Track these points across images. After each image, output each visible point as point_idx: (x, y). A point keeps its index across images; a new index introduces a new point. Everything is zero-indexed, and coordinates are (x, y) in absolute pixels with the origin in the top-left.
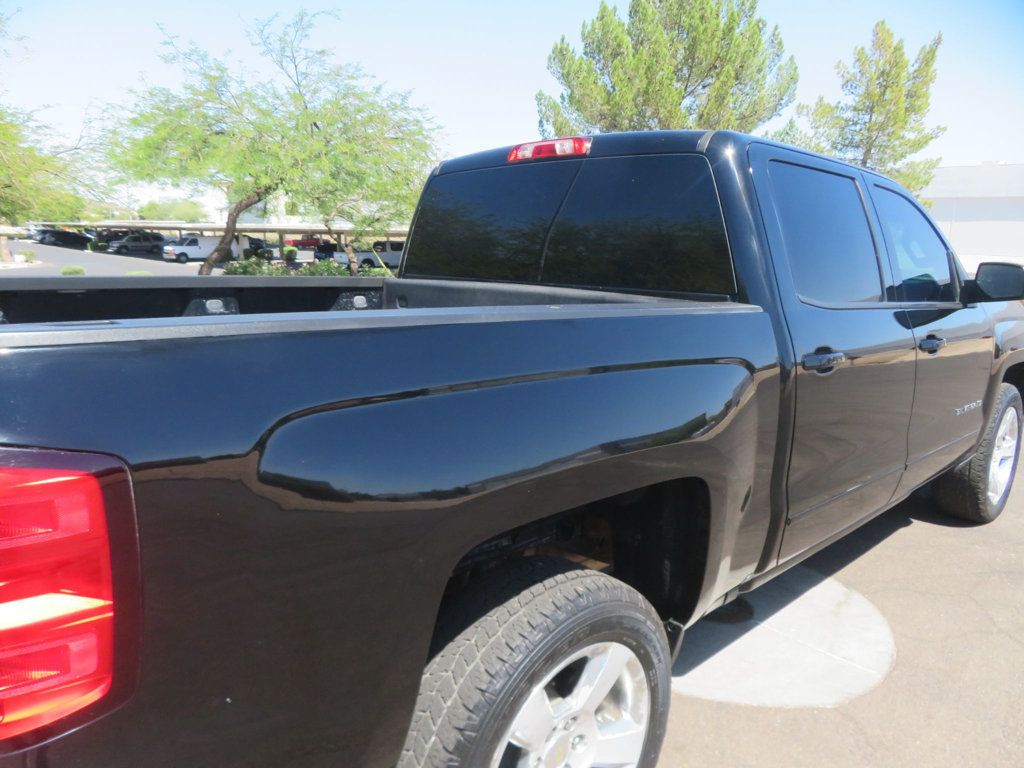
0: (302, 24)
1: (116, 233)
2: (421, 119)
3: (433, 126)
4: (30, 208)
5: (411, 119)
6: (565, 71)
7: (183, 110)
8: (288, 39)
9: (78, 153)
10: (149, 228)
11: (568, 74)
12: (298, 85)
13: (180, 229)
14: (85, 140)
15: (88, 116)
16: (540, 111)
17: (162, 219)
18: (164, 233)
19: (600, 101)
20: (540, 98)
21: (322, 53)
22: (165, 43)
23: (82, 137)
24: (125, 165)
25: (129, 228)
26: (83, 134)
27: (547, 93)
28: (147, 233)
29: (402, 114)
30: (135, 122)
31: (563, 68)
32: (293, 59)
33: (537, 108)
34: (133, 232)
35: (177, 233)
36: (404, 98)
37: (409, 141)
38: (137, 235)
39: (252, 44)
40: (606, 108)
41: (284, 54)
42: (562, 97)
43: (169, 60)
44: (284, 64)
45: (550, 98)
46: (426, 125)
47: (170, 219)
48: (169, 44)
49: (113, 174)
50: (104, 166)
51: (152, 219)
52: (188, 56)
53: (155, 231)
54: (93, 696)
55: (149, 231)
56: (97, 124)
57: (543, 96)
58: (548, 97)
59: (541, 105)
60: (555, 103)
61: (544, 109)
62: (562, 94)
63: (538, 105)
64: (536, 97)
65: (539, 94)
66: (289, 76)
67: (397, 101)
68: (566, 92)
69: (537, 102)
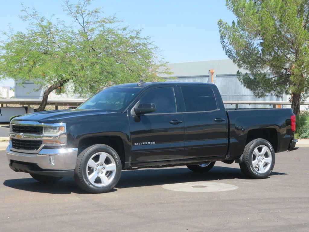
2: (146, 43)
3: (153, 47)
5: (141, 43)
6: (235, 8)
8: (80, 6)
11: (237, 10)
12: (84, 28)
16: (220, 31)
19: (256, 25)
20: (220, 23)
21: (97, 12)
22: (22, 11)
27: (224, 21)
29: (136, 41)
31: (234, 6)
32: (82, 15)
33: (218, 29)
36: (138, 33)
37: (140, 54)
40: (259, 28)
41: (78, 12)
42: (233, 23)
43: (25, 19)
45: (226, 23)
46: (149, 47)
48: (24, 11)
57: (222, 22)
58: (225, 23)
59: (221, 27)
60: (229, 27)
61: (223, 30)
62: (233, 21)
63: (219, 27)
64: (218, 23)
65: (220, 21)
66: (80, 23)
67: (134, 35)
68: (236, 20)
69: (218, 26)
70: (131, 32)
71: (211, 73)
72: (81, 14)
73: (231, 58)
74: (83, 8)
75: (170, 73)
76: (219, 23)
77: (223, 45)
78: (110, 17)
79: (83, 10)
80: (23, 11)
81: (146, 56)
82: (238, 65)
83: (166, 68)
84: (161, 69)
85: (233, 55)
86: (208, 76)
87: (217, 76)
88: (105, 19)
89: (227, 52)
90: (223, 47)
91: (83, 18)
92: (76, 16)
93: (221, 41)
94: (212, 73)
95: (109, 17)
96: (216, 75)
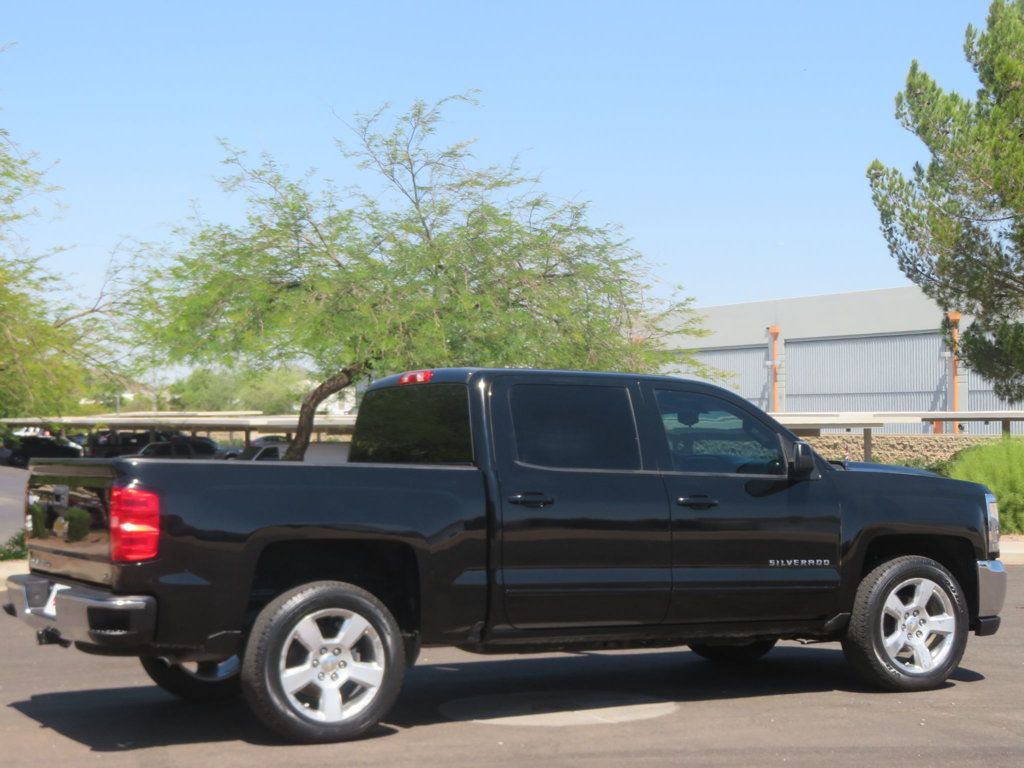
0: (420, 117)
1: (126, 438)
2: (605, 244)
4: (22, 401)
5: (591, 245)
7: (244, 253)
8: (401, 139)
9: (96, 320)
10: (188, 427)
12: (416, 204)
13: (248, 429)
14: (107, 299)
15: (114, 263)
16: (875, 198)
17: (215, 407)
18: (218, 437)
20: (875, 173)
21: (452, 154)
22: (228, 161)
23: (102, 295)
24: (159, 338)
25: (151, 427)
26: (105, 291)
27: (888, 164)
28: (186, 438)
30: (177, 274)
32: (410, 166)
33: (870, 193)
34: (158, 437)
35: (241, 436)
36: (578, 215)
38: (164, 441)
39: (345, 155)
41: (397, 159)
42: (918, 169)
43: (231, 185)
44: (397, 174)
45: (895, 172)
47: (233, 408)
48: (232, 161)
49: (141, 350)
50: (128, 335)
51: (198, 407)
52: (258, 175)
53: (201, 434)
54: (153, 555)
55: (188, 433)
56: (125, 275)
57: (881, 168)
58: (891, 172)
59: (876, 186)
60: (901, 182)
61: (884, 193)
62: (917, 164)
63: (871, 186)
64: (869, 172)
65: (874, 167)
66: (403, 190)
67: (565, 220)
68: (926, 159)
69: (868, 181)
70: (560, 211)
71: (772, 334)
72: (406, 163)
73: (917, 281)
74: (413, 146)
75: (700, 333)
76: (873, 172)
77: (889, 240)
78: (494, 169)
79: (411, 152)
80: (230, 164)
81: (614, 284)
82: (940, 302)
83: (688, 317)
84: (673, 323)
85: (924, 270)
86: (763, 347)
87: (788, 343)
88: (479, 175)
89: (903, 262)
90: (889, 247)
91: (414, 176)
92: (392, 170)
93: (883, 227)
94: (775, 336)
95: (491, 168)
96: (785, 340)
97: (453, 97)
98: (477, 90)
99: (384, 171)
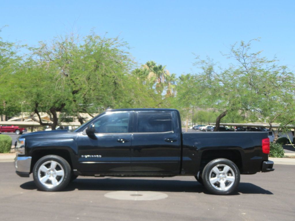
91: (244, 60)
97: (253, 40)
98: (260, 38)
99: (237, 59)
